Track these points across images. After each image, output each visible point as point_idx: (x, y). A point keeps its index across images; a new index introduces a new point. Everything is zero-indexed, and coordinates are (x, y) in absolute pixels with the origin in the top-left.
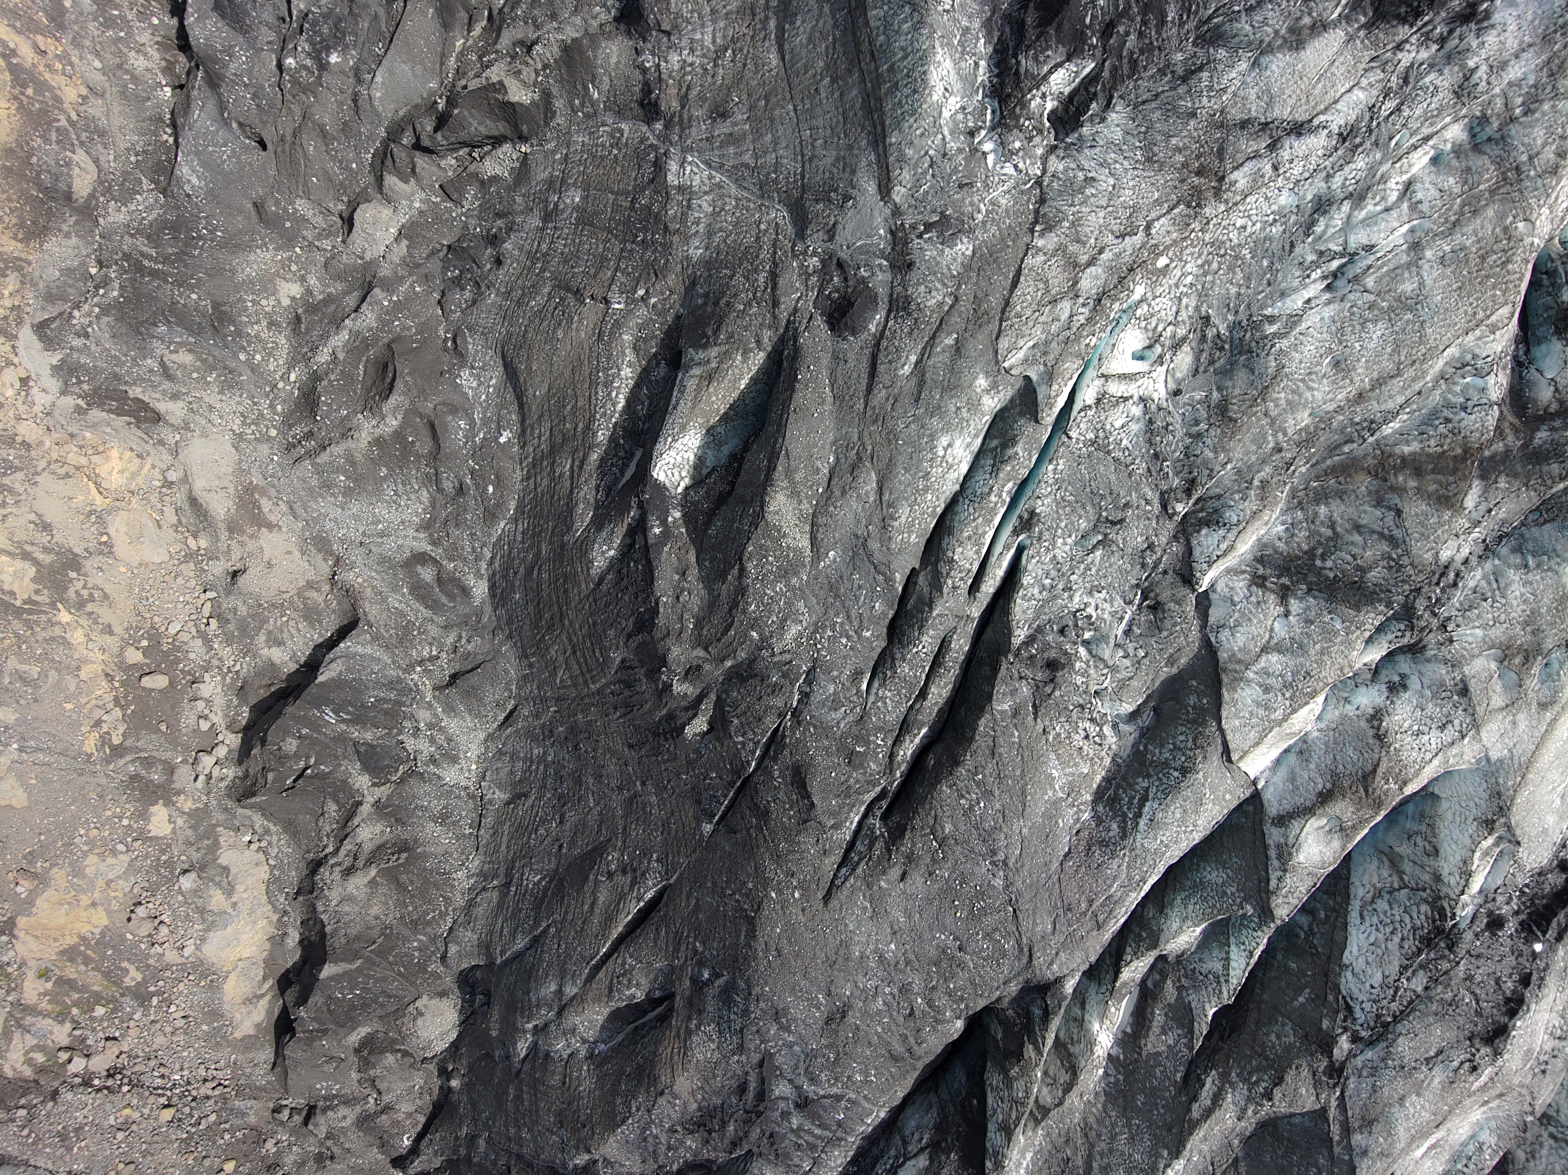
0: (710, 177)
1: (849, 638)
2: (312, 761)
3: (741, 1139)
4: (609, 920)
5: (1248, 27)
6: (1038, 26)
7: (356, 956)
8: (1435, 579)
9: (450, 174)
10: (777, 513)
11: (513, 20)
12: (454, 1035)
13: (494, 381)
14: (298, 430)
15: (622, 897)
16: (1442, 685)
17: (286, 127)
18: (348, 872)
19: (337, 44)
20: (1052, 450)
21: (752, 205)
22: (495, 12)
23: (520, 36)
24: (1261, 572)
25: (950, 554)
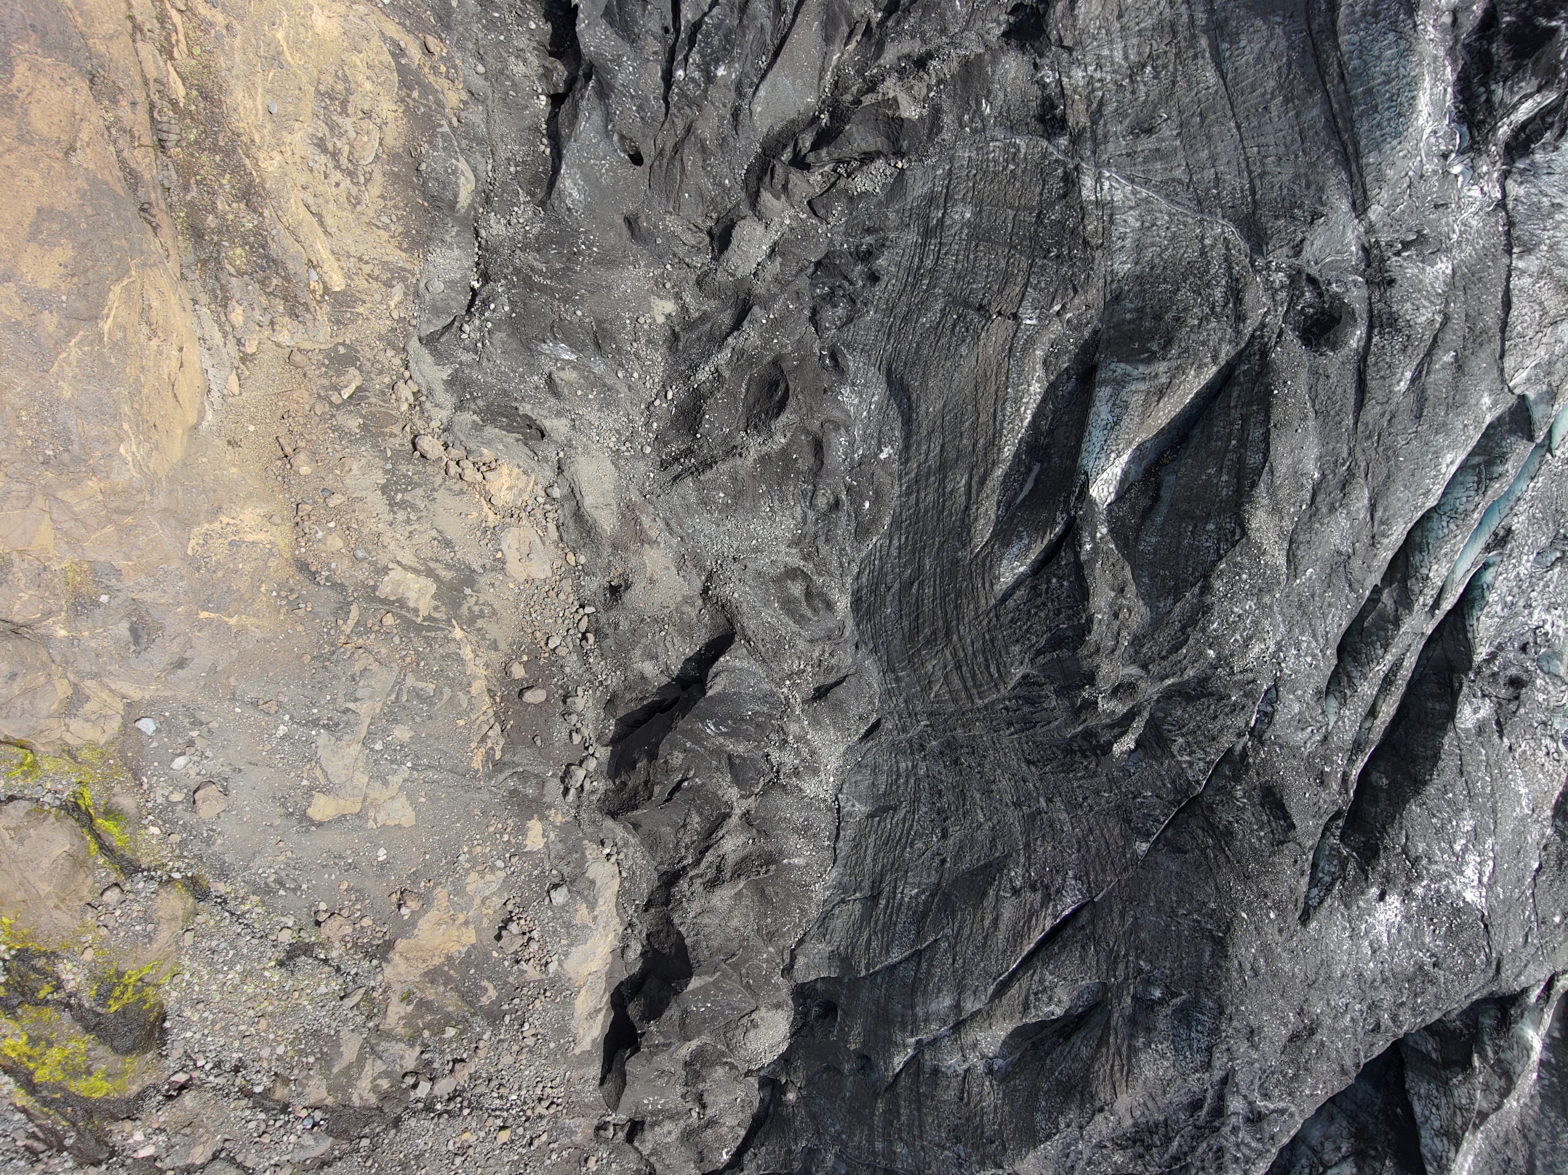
0: (1134, 193)
1: (1314, 656)
2: (691, 774)
3: (1185, 1154)
4: (1017, 936)
6: (1512, 58)
7: (716, 969)
9: (817, 190)
10: (1258, 530)
11: (901, 32)
12: (783, 1048)
13: (876, 398)
14: (674, 447)
15: (1032, 914)
17: (667, 141)
18: (711, 884)
19: (725, 56)
20: (1532, 470)
21: (1190, 221)
22: (874, 25)
23: (906, 50)
25: (1424, 571)
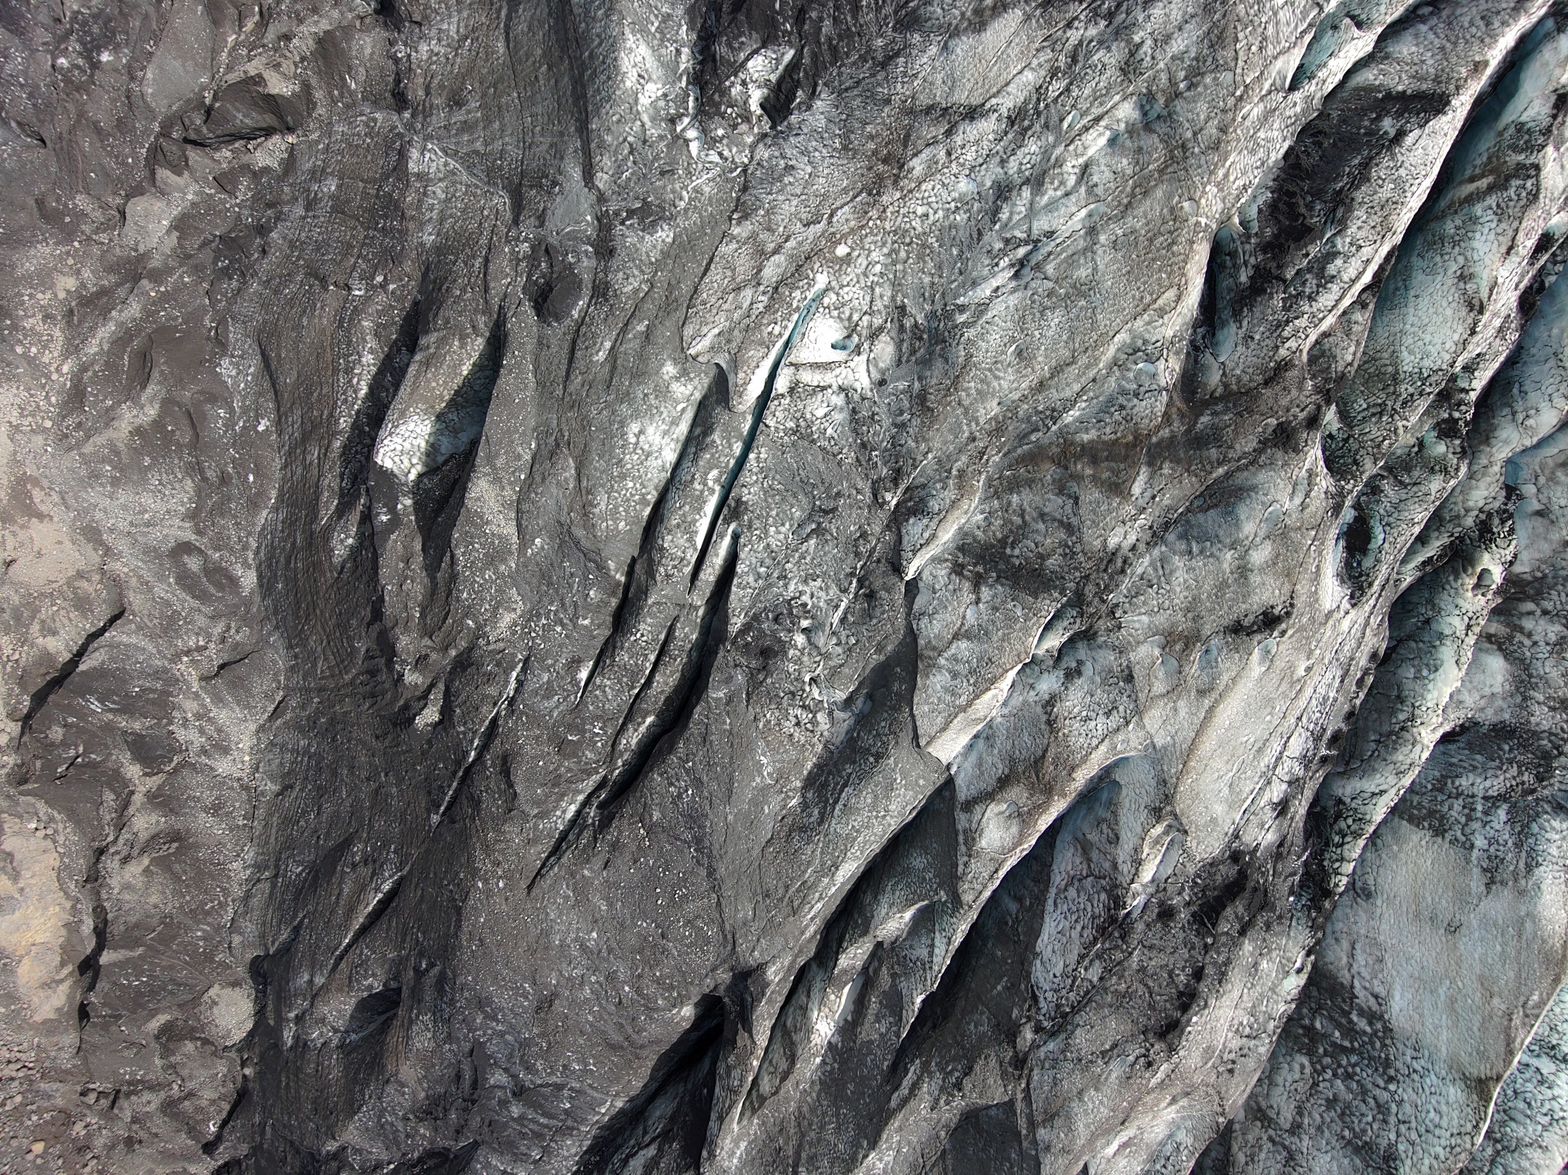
0: (445, 164)
1: (564, 626)
2: (81, 750)
3: (465, 1128)
4: (351, 911)
5: (939, 11)
6: (731, 13)
7: (135, 943)
8: (1103, 567)
9: (224, 166)
10: (478, 499)
11: (278, 14)
12: (250, 1025)
13: (252, 370)
14: (70, 421)
15: (365, 888)
16: (1110, 671)
17: (63, 123)
18: (125, 860)
19: (109, 43)
21: (479, 192)
22: (265, 8)
23: (283, 30)
24: (960, 560)
25: (662, 542)
